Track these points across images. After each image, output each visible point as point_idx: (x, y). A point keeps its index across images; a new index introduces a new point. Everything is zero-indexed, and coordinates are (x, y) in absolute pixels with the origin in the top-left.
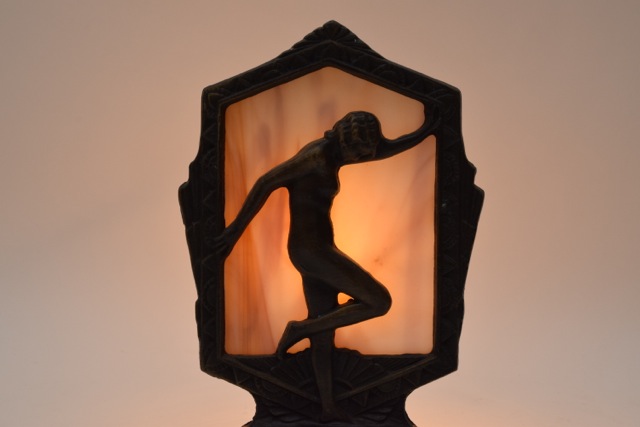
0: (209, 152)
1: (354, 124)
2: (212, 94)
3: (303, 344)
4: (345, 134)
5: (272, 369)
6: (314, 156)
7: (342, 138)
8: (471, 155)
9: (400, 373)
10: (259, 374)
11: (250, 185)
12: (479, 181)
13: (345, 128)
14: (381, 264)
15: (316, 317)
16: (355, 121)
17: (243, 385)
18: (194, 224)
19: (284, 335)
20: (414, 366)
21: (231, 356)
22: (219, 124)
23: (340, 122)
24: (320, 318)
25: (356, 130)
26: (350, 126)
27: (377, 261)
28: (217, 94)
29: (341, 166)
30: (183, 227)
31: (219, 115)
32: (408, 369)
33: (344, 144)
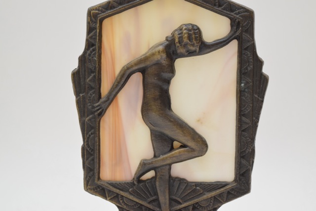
0: (91, 49)
1: (185, 31)
2: (94, 11)
3: (150, 174)
4: (179, 38)
5: (130, 190)
6: (159, 52)
7: (177, 40)
8: (260, 53)
9: (213, 194)
10: (122, 193)
11: (118, 70)
12: (265, 70)
13: (179, 34)
14: (202, 123)
15: (159, 156)
16: (185, 29)
17: (111, 200)
18: (81, 95)
19: (138, 168)
20: (222, 189)
21: (104, 181)
22: (98, 31)
23: (176, 30)
24: (162, 157)
25: (186, 35)
26: (182, 33)
27: (199, 121)
28: (97, 11)
29: (176, 59)
30: (74, 97)
31: (98, 25)
32: (218, 192)
33: (178, 45)
